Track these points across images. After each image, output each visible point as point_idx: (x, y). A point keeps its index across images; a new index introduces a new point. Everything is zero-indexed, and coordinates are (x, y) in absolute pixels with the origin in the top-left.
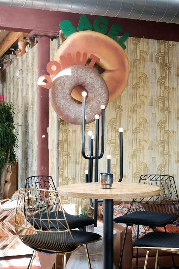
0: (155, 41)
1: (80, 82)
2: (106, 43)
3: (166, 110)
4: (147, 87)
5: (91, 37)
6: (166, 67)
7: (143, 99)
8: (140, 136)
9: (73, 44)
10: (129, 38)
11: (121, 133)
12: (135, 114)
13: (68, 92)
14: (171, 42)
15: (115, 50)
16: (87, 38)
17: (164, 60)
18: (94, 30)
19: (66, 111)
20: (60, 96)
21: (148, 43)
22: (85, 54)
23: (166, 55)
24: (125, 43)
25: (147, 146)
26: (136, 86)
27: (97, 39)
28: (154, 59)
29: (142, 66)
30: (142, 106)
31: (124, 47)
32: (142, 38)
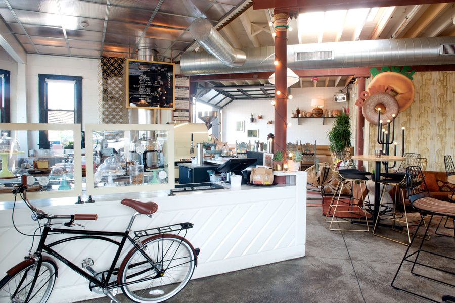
0: (437, 72)
1: (380, 102)
2: (399, 78)
3: (444, 115)
4: (430, 102)
5: (389, 75)
6: (445, 87)
7: (427, 109)
8: (424, 132)
9: (377, 81)
10: (416, 72)
11: (404, 130)
12: (420, 118)
13: (373, 108)
14: (449, 72)
15: (405, 81)
16: (386, 77)
17: (443, 83)
18: (391, 71)
19: (372, 118)
20: (368, 110)
21: (431, 74)
22: (384, 86)
23: (445, 80)
24: (412, 76)
25: (429, 138)
26: (422, 101)
27: (393, 76)
28: (435, 83)
29: (426, 89)
30: (426, 113)
31: (412, 79)
32: (428, 71)
